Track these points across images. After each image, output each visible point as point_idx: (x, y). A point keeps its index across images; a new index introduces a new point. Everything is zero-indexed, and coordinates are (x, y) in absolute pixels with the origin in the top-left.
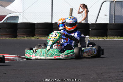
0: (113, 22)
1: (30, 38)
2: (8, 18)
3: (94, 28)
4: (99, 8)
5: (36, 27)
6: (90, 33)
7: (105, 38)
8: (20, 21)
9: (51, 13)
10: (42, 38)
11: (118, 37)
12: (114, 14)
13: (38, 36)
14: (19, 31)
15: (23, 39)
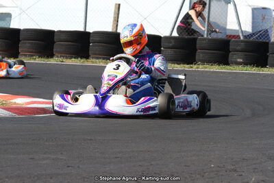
0: (205, 36)
3: (171, 45)
5: (56, 38)
7: (194, 67)
9: (84, 13)
10: (70, 61)
11: (219, 65)
13: (61, 57)
14: (24, 46)
15: (32, 61)
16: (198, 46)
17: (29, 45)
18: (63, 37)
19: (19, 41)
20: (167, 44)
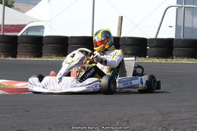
0: (182, 37)
1: (60, 58)
2: (29, 28)
3: (154, 45)
4: (161, 17)
5: (69, 42)
6: (148, 52)
7: (169, 60)
8: (47, 33)
9: (91, 23)
11: (188, 59)
12: (182, 25)
14: (46, 48)
15: (50, 60)
16: (174, 45)
17: (49, 48)
18: (75, 41)
19: (42, 45)
20: (151, 44)
